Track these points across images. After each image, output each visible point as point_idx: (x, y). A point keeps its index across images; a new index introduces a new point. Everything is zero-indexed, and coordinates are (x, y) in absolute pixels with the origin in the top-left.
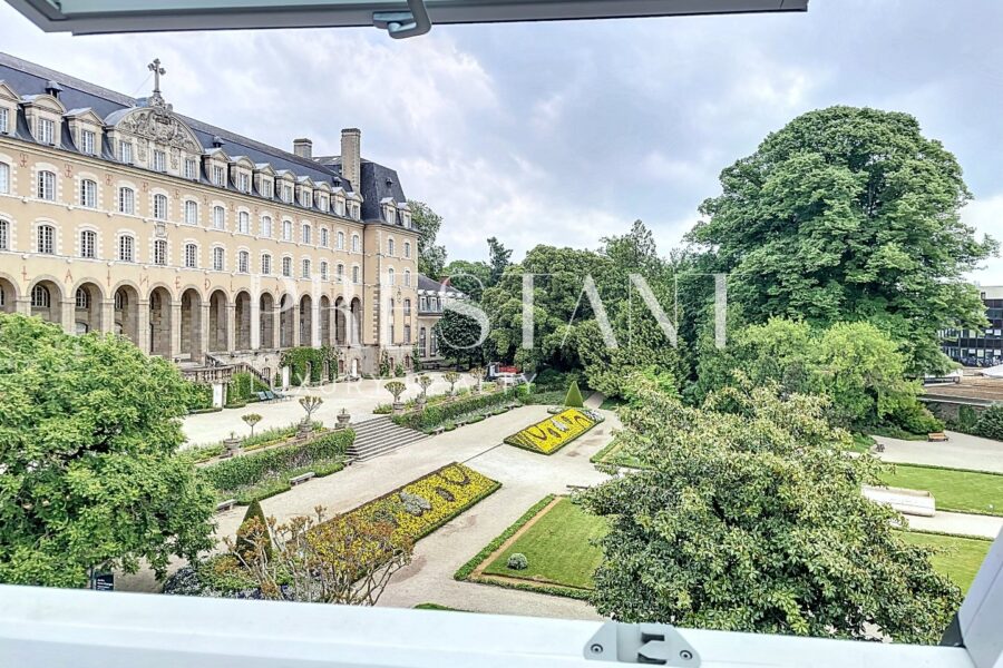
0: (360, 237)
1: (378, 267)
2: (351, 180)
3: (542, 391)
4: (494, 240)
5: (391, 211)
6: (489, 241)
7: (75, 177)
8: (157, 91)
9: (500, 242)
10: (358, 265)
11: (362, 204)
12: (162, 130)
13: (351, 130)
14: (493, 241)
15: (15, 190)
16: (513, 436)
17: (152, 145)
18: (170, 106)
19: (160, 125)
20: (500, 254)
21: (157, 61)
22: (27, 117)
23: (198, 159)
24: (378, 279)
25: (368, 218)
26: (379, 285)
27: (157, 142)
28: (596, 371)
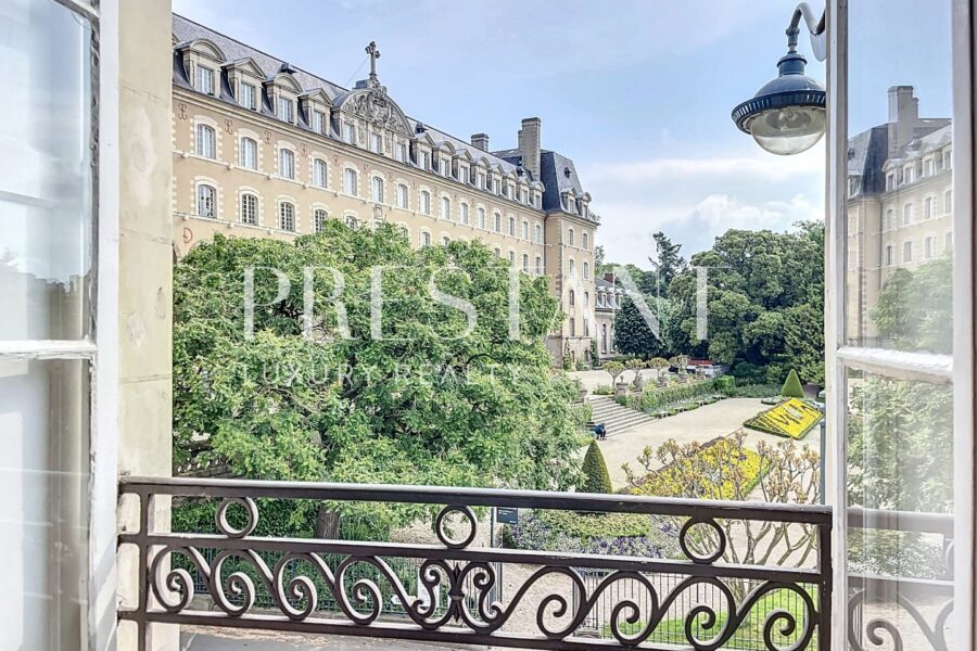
0: (542, 227)
1: (560, 257)
2: (532, 170)
3: (743, 384)
4: (661, 235)
5: (571, 201)
6: (655, 236)
7: (310, 156)
8: (373, 74)
9: (668, 236)
10: (540, 256)
11: (543, 194)
12: (378, 112)
13: (532, 120)
14: (659, 236)
15: (262, 166)
16: (754, 420)
17: (370, 127)
18: (385, 88)
19: (377, 107)
20: (667, 249)
21: (372, 44)
22: (269, 96)
23: (408, 144)
24: (560, 270)
25: (549, 208)
26: (561, 276)
27: (374, 124)
28: (809, 362)
